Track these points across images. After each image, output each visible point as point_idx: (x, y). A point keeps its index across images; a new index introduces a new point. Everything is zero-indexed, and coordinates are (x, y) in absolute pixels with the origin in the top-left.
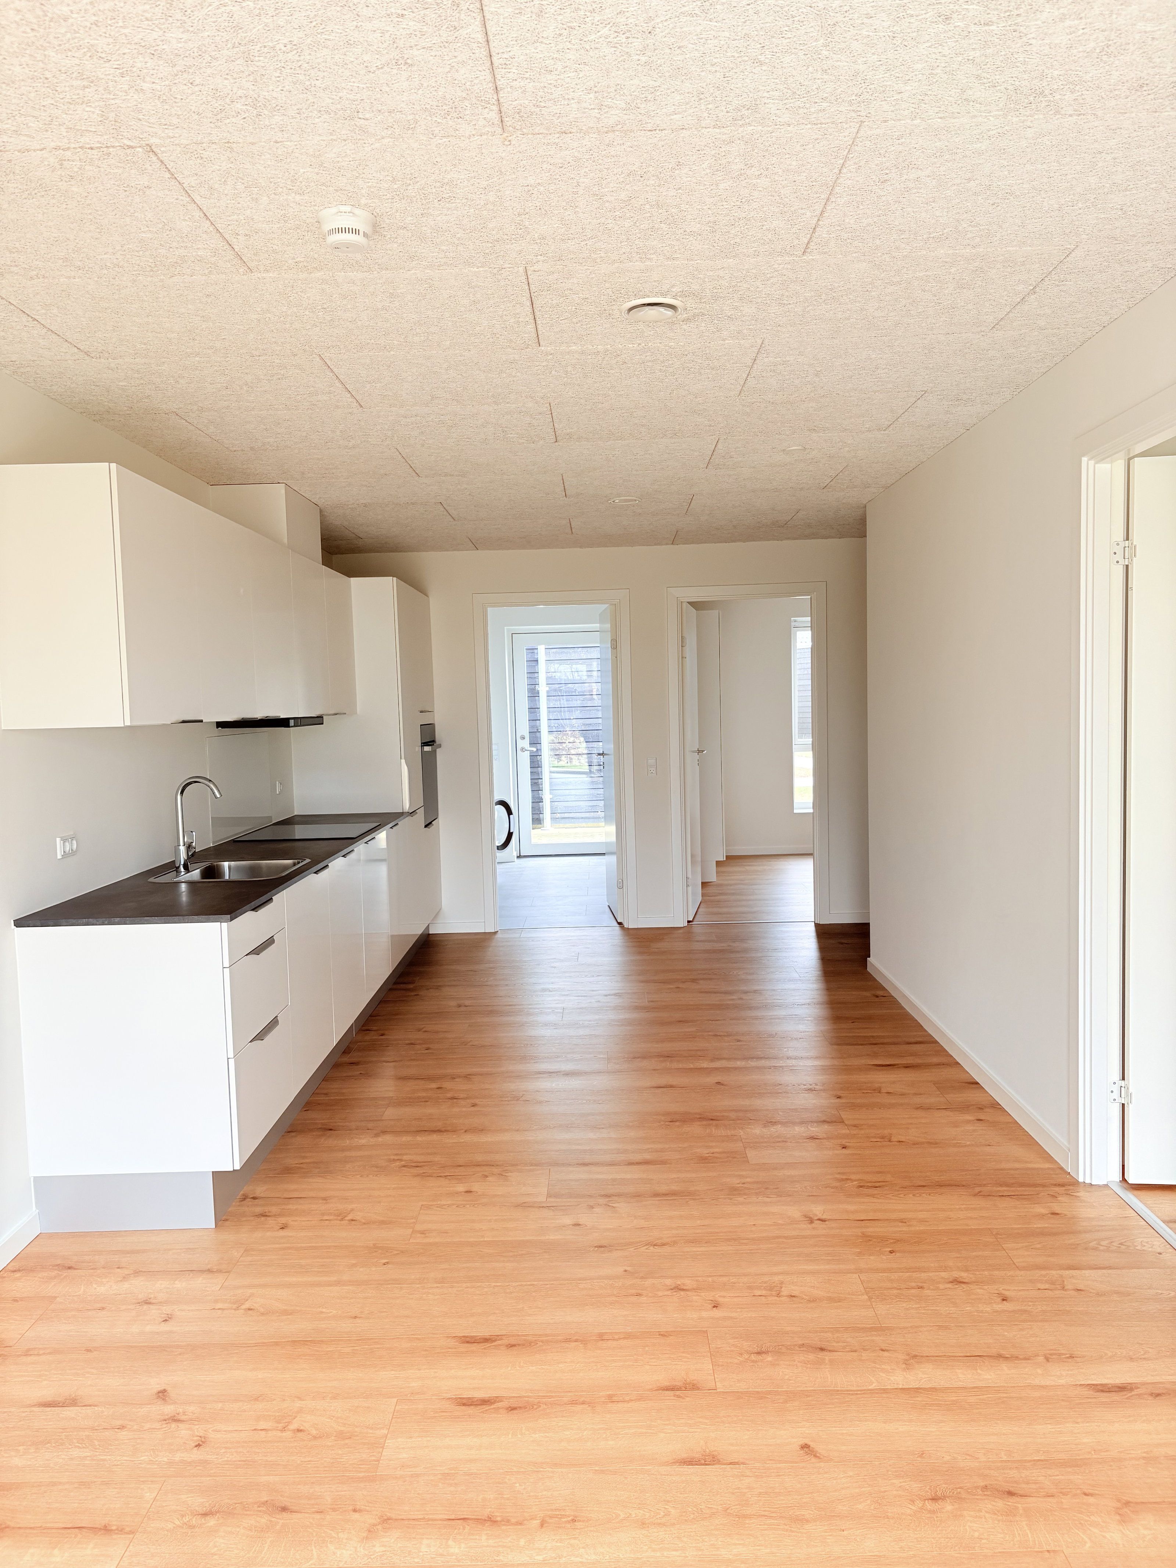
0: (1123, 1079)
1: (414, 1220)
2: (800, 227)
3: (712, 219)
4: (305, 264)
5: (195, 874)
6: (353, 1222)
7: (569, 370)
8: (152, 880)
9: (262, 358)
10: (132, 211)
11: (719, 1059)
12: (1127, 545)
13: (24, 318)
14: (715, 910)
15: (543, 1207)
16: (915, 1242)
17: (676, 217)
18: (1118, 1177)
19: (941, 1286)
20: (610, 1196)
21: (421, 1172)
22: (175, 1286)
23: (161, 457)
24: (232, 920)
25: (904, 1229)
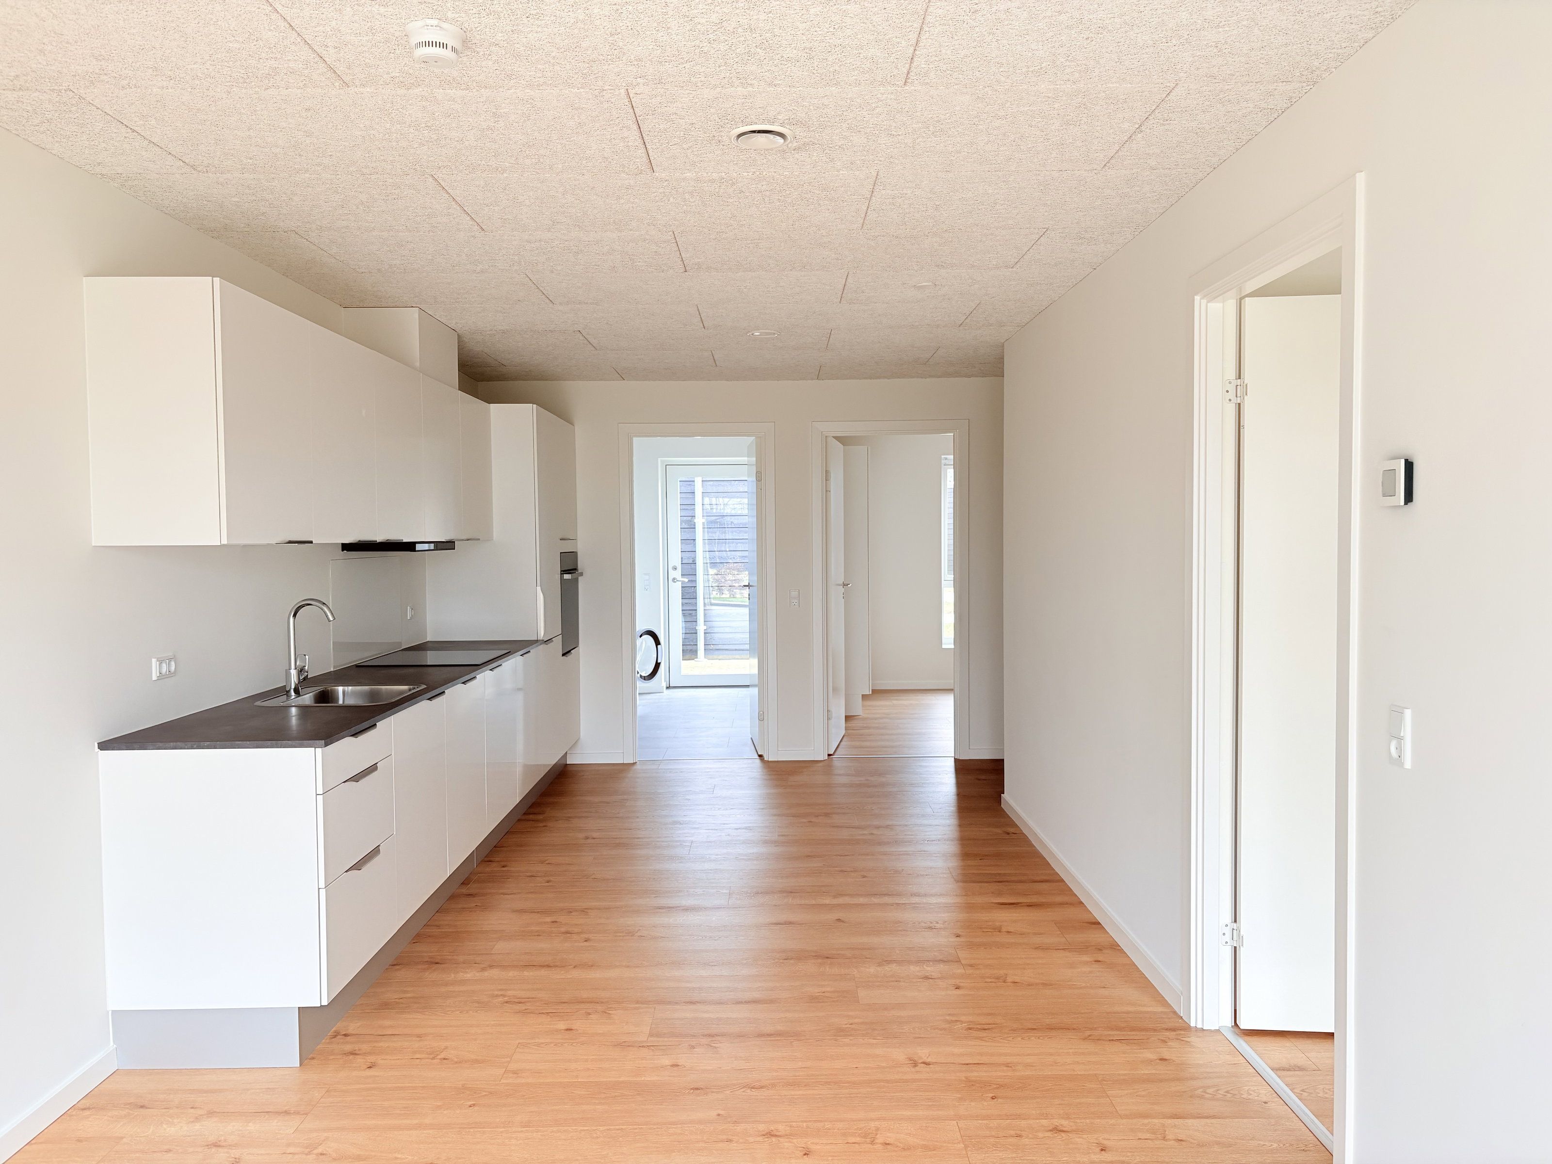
0: (1235, 921)
1: (508, 1059)
2: (898, 57)
3: (808, 45)
4: (401, 79)
5: (307, 698)
6: (445, 1061)
7: (687, 197)
8: (258, 703)
9: (373, 177)
10: (214, 20)
11: (842, 895)
12: (1239, 384)
13: (123, 130)
14: (857, 744)
15: (643, 1046)
16: (1018, 1088)
17: (771, 42)
18: (1228, 1022)
19: (1040, 1135)
20: (713, 1036)
21: (524, 1008)
22: (249, 1128)
23: (287, 276)
24: (326, 745)
25: (1009, 1074)
